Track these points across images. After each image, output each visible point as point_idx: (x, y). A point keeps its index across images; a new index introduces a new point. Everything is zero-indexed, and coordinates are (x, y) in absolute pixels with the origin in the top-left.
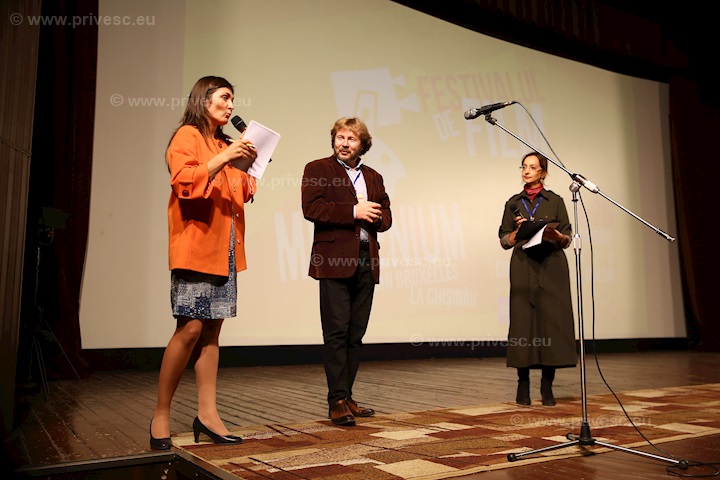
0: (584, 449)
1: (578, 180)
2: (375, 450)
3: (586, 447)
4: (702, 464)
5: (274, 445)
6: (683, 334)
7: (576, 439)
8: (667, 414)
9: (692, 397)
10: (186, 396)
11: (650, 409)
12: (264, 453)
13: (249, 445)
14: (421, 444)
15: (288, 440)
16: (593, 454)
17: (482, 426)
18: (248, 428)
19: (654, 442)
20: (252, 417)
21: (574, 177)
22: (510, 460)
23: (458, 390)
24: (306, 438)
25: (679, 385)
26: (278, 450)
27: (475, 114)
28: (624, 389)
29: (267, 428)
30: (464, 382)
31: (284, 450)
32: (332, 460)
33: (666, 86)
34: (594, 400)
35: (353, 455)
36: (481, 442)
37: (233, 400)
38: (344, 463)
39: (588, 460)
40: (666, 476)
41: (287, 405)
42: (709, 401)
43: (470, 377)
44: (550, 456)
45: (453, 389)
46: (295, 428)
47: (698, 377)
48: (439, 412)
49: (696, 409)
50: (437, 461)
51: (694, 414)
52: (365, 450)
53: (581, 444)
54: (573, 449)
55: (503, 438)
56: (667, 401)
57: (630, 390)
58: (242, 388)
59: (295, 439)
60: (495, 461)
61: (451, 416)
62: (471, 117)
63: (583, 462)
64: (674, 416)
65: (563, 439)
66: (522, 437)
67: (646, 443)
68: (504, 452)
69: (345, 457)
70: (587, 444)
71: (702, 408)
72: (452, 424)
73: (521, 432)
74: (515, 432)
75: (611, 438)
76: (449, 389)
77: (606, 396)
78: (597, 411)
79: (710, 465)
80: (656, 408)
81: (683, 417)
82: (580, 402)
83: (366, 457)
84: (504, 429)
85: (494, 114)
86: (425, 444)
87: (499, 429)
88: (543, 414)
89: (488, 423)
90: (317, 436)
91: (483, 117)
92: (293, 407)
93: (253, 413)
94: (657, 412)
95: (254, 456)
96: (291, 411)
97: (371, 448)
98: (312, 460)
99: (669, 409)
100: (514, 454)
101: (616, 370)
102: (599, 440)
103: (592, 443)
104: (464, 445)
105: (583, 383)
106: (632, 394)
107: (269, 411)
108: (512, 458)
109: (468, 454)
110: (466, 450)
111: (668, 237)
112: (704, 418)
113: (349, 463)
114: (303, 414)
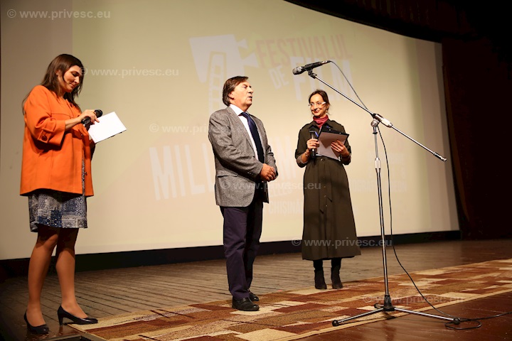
0: (387, 314)
1: (377, 118)
2: (235, 324)
3: (389, 313)
4: (469, 320)
5: (158, 325)
6: (457, 228)
7: (381, 307)
8: (446, 286)
9: (463, 273)
10: (85, 292)
11: (433, 283)
12: (150, 331)
13: (139, 326)
14: (268, 318)
15: (168, 320)
16: (394, 317)
17: (313, 302)
18: (136, 314)
19: (436, 306)
20: (139, 305)
21: (374, 116)
22: (334, 325)
23: (294, 277)
24: (182, 318)
25: (455, 265)
26: (161, 329)
27: (300, 71)
28: (415, 270)
29: (152, 313)
30: (298, 270)
31: (166, 328)
32: (202, 333)
33: (440, 45)
34: (394, 279)
35: (218, 329)
36: (312, 314)
37: (123, 293)
38: (212, 335)
39: (390, 322)
40: (445, 330)
41: (166, 294)
42: (475, 276)
43: (303, 266)
44: (363, 320)
45: (291, 276)
46: (173, 311)
47: (468, 259)
48: (280, 293)
49: (466, 282)
50: (280, 329)
51: (464, 285)
52: (228, 324)
53: (384, 311)
54: (379, 315)
55: (329, 310)
56: (445, 277)
57: (420, 270)
58: (129, 283)
59: (173, 320)
60: (324, 326)
61: (291, 296)
62: (298, 73)
63: (386, 323)
64: (450, 287)
65: (372, 308)
66: (342, 308)
67: (431, 308)
68: (329, 320)
69: (213, 330)
70: (389, 310)
71: (470, 281)
72: (291, 302)
73: (341, 305)
74: (338, 305)
75: (406, 306)
76: (288, 276)
77: (402, 275)
78: (395, 286)
79: (475, 320)
80: (438, 283)
81: (456, 288)
82: (383, 281)
83: (228, 329)
84: (329, 303)
85: (315, 71)
86: (272, 317)
87: (326, 303)
88: (358, 291)
89: (317, 299)
90: (190, 316)
91: (306, 72)
92: (170, 295)
93: (140, 301)
94: (439, 285)
95: (143, 334)
96: (169, 298)
97: (232, 323)
98: (188, 334)
99: (447, 282)
100: (337, 321)
101: (409, 257)
102: (398, 307)
103: (393, 310)
104: (299, 316)
105: (385, 267)
106: (421, 273)
107: (151, 299)
108: (335, 324)
109: (304, 323)
110: (303, 320)
111: (442, 158)
112: (471, 288)
113: (216, 334)
114: (178, 300)
